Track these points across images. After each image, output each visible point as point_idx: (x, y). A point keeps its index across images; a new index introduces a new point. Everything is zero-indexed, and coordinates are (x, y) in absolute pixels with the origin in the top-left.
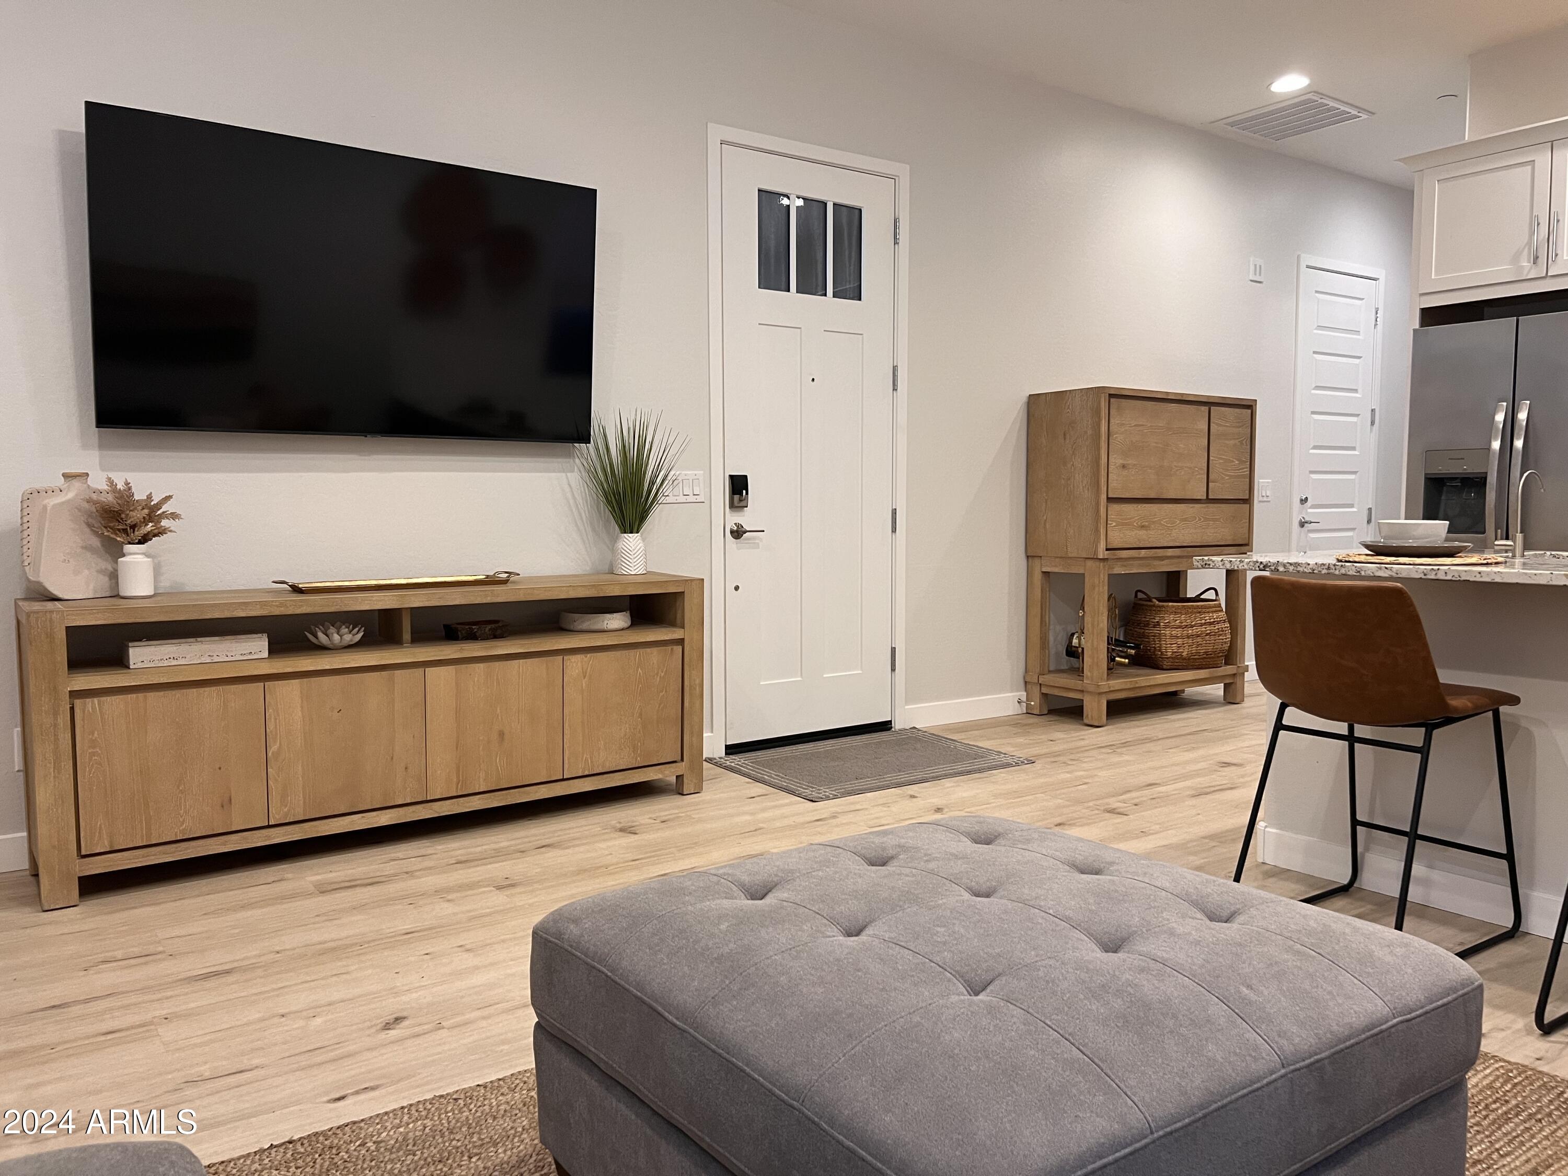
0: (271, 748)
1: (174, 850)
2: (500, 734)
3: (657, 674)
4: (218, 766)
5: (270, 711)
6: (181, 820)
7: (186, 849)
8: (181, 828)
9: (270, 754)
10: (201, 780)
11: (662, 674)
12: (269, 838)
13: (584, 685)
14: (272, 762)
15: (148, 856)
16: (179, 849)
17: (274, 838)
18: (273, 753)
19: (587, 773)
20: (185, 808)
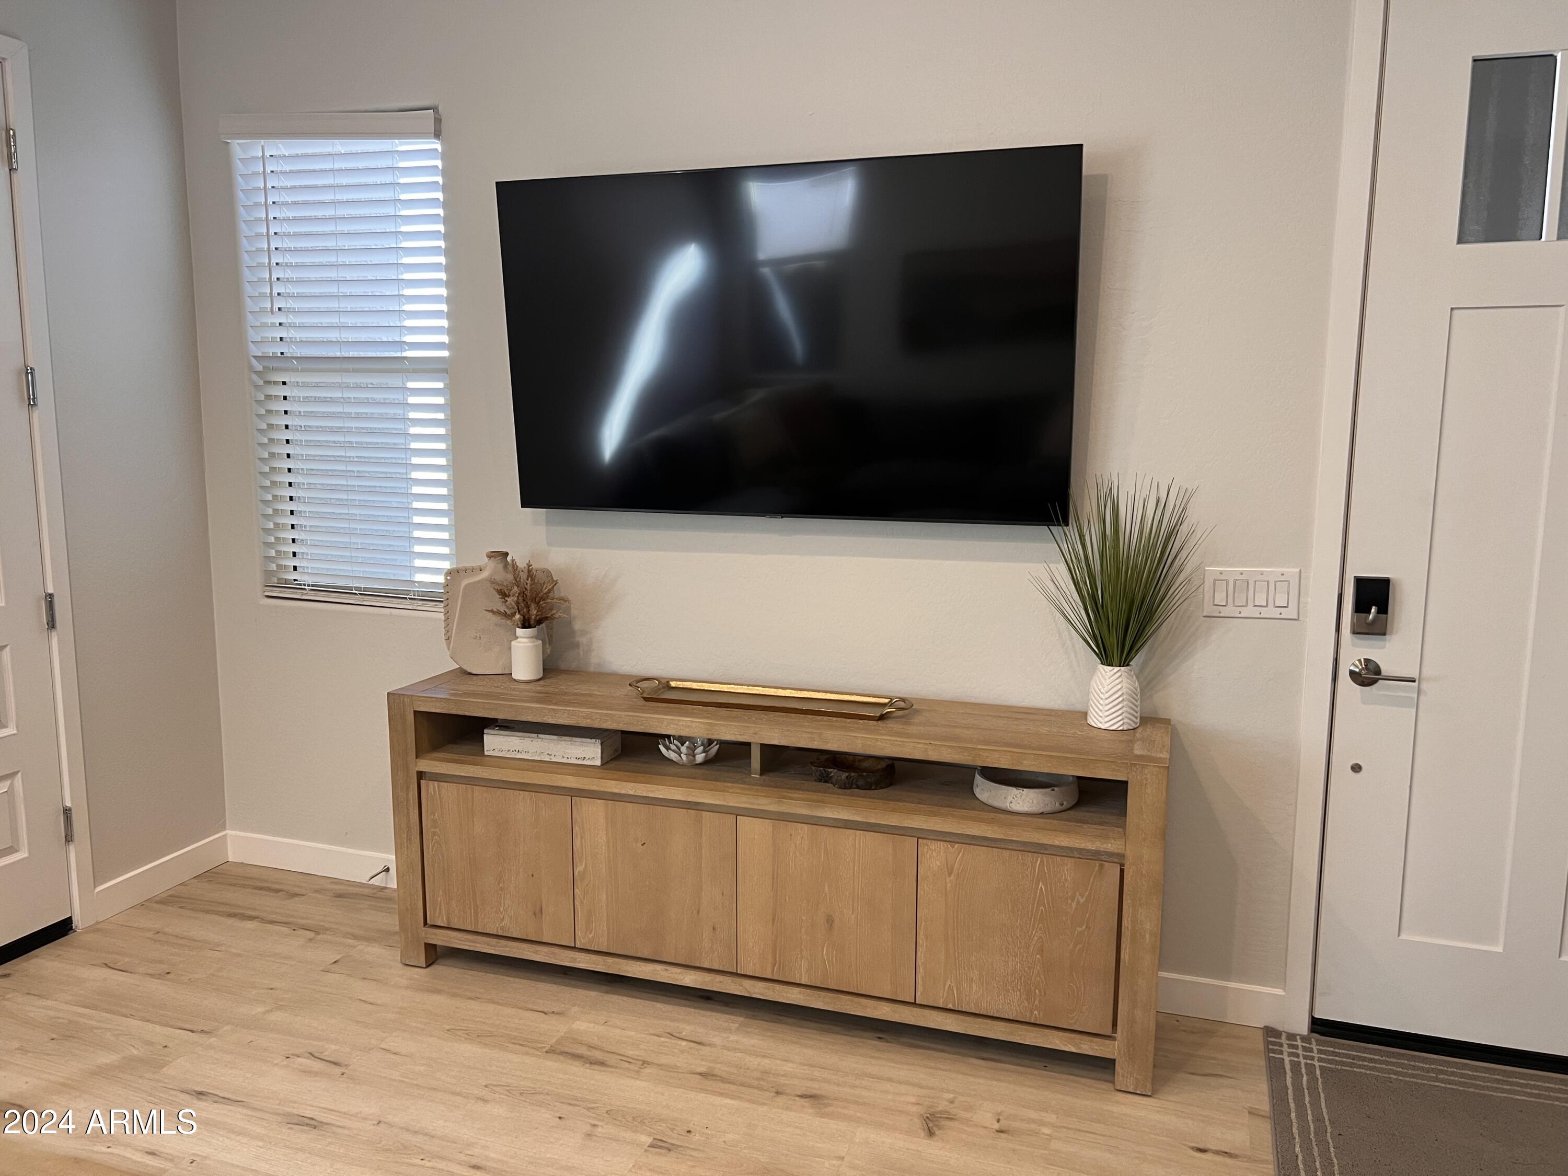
0: (577, 868)
1: (494, 943)
2: (828, 921)
3: (1073, 899)
4: (530, 874)
5: (576, 829)
6: (501, 917)
7: (506, 946)
8: (501, 925)
9: (576, 874)
10: (517, 883)
11: (1082, 901)
12: (574, 960)
13: (949, 885)
14: (578, 883)
15: (475, 942)
16: (499, 944)
17: (579, 962)
18: (579, 872)
19: (950, 1006)
20: (504, 906)
